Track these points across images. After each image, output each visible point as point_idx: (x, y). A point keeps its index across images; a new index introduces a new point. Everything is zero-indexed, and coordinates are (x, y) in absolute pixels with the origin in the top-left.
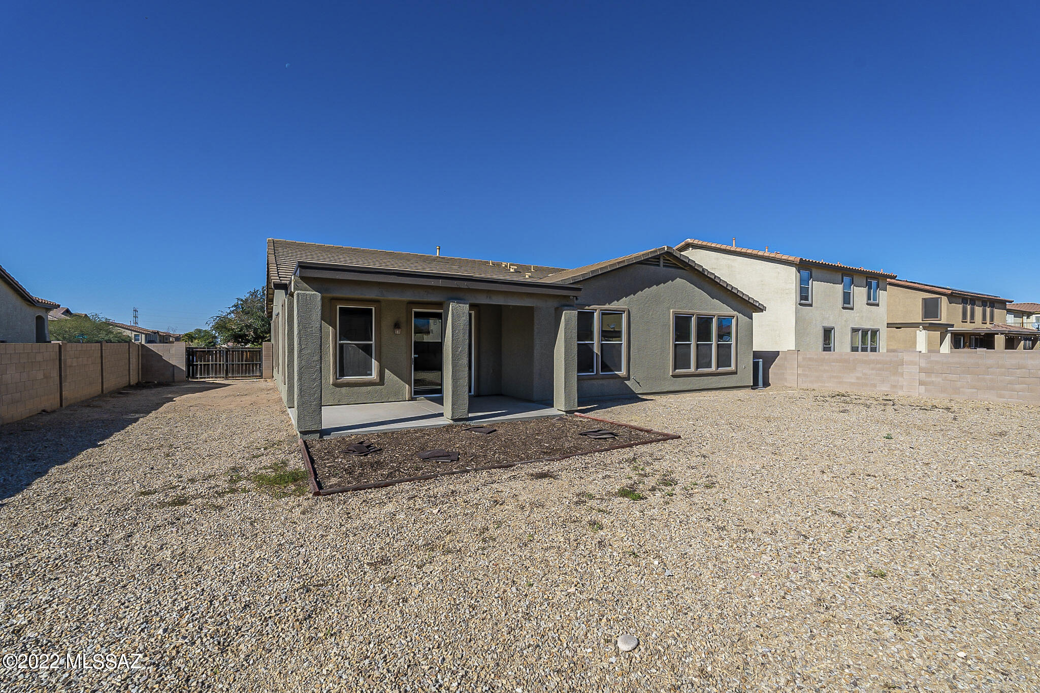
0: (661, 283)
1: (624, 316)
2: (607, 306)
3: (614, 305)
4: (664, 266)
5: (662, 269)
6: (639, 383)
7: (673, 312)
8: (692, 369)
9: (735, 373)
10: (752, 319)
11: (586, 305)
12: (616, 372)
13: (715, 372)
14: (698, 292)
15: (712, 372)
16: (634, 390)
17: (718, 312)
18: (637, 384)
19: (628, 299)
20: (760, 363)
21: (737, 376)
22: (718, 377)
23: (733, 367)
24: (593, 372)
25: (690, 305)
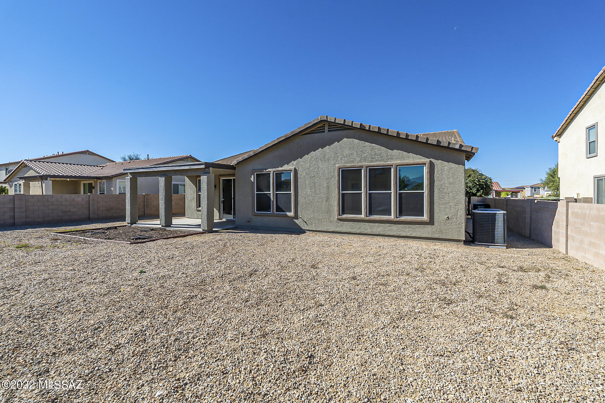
0: (326, 146)
1: (293, 174)
2: (280, 169)
3: (285, 167)
4: (329, 131)
5: (327, 134)
6: (307, 223)
7: (338, 167)
8: (363, 215)
9: (432, 223)
10: (465, 166)
11: (264, 169)
12: (287, 213)
13: (394, 220)
14: (370, 146)
15: (390, 220)
16: (301, 226)
17: (398, 162)
18: (304, 223)
19: (295, 163)
20: (496, 215)
21: (433, 226)
22: (401, 225)
23: (425, 217)
24: (270, 211)
25: (359, 159)
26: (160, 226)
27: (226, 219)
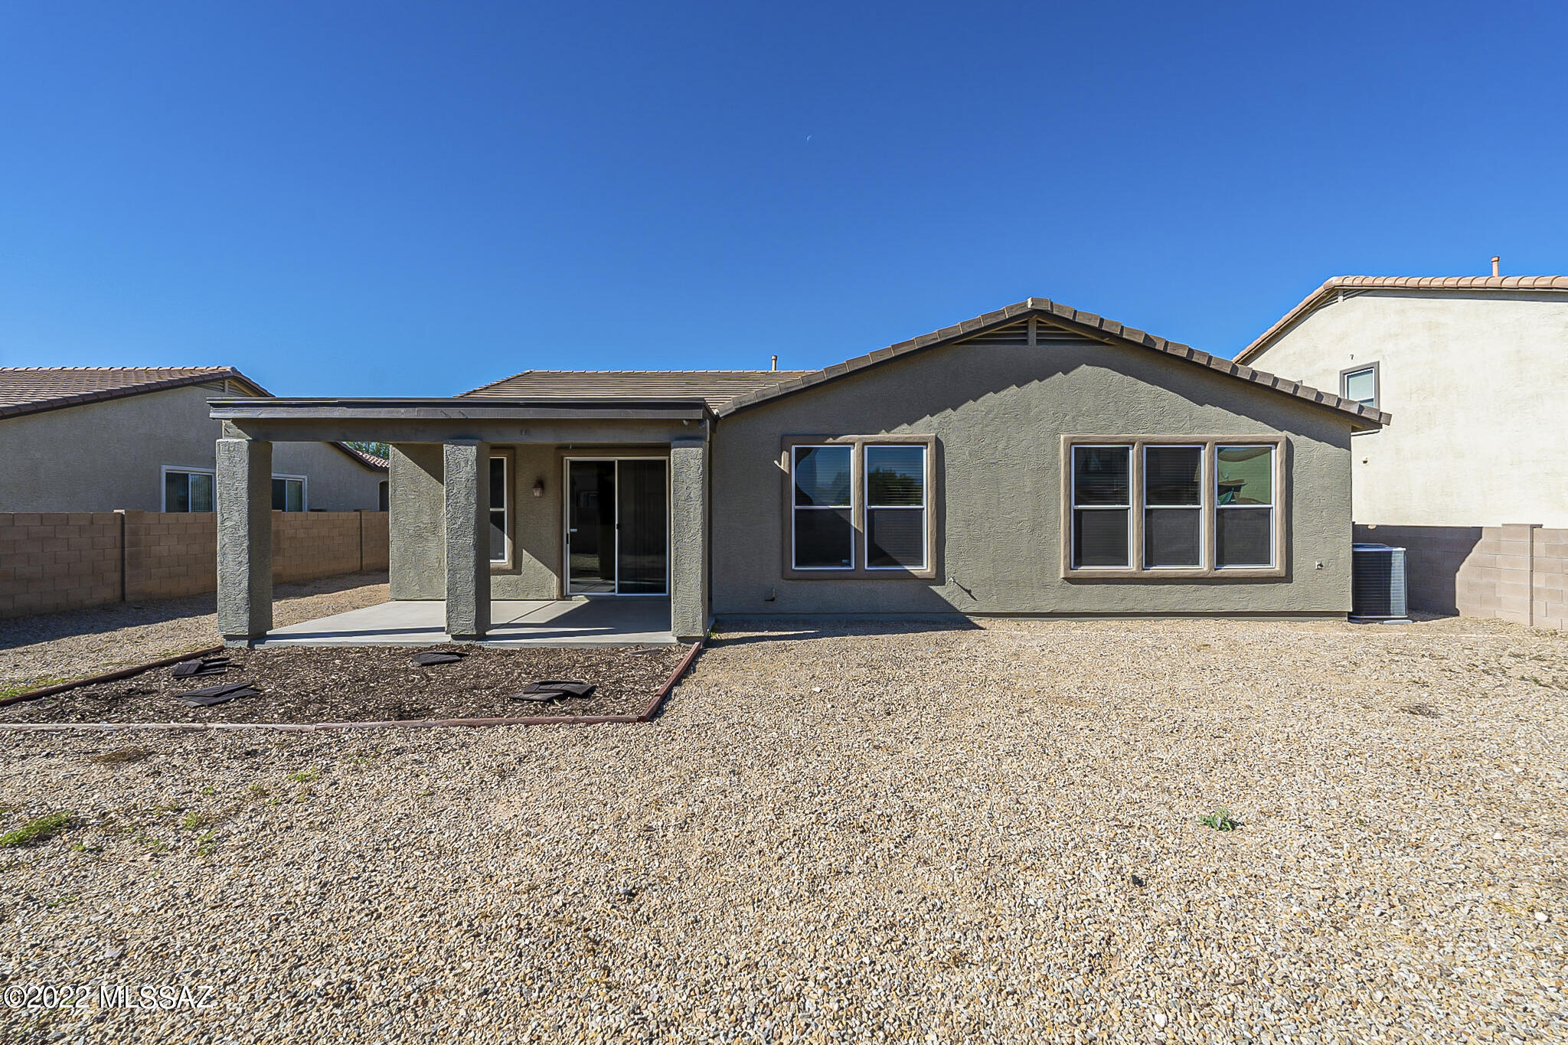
0: (1030, 381)
1: (927, 456)
2: (883, 436)
3: (903, 433)
4: (1039, 342)
5: (1033, 350)
6: (969, 592)
7: (1065, 440)
8: (1132, 566)
9: (1287, 577)
10: (1350, 450)
11: (828, 436)
12: (907, 568)
13: (1210, 575)
14: (1150, 392)
15: (1201, 575)
16: (956, 604)
17: (1217, 435)
18: (966, 593)
19: (935, 420)
20: (1391, 556)
21: (1290, 585)
22: (1221, 587)
23: (1276, 565)
24: (849, 564)
25: (1120, 423)
26: (447, 638)
27: (586, 596)
